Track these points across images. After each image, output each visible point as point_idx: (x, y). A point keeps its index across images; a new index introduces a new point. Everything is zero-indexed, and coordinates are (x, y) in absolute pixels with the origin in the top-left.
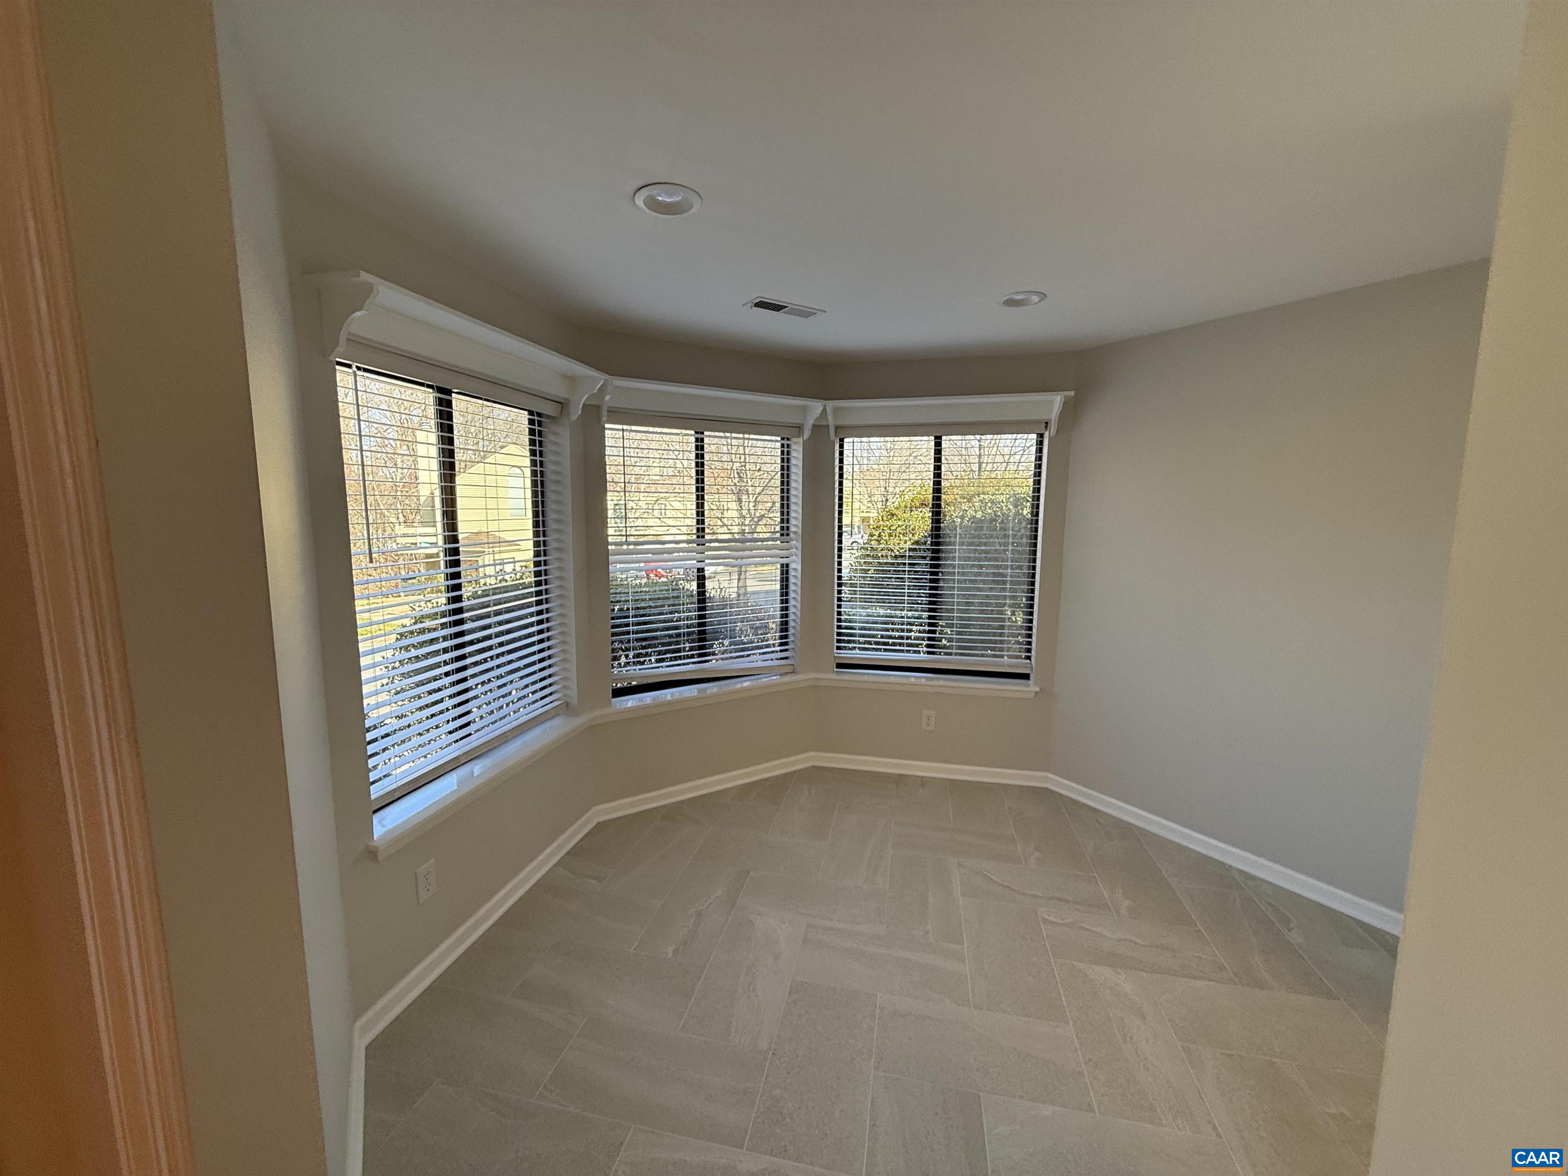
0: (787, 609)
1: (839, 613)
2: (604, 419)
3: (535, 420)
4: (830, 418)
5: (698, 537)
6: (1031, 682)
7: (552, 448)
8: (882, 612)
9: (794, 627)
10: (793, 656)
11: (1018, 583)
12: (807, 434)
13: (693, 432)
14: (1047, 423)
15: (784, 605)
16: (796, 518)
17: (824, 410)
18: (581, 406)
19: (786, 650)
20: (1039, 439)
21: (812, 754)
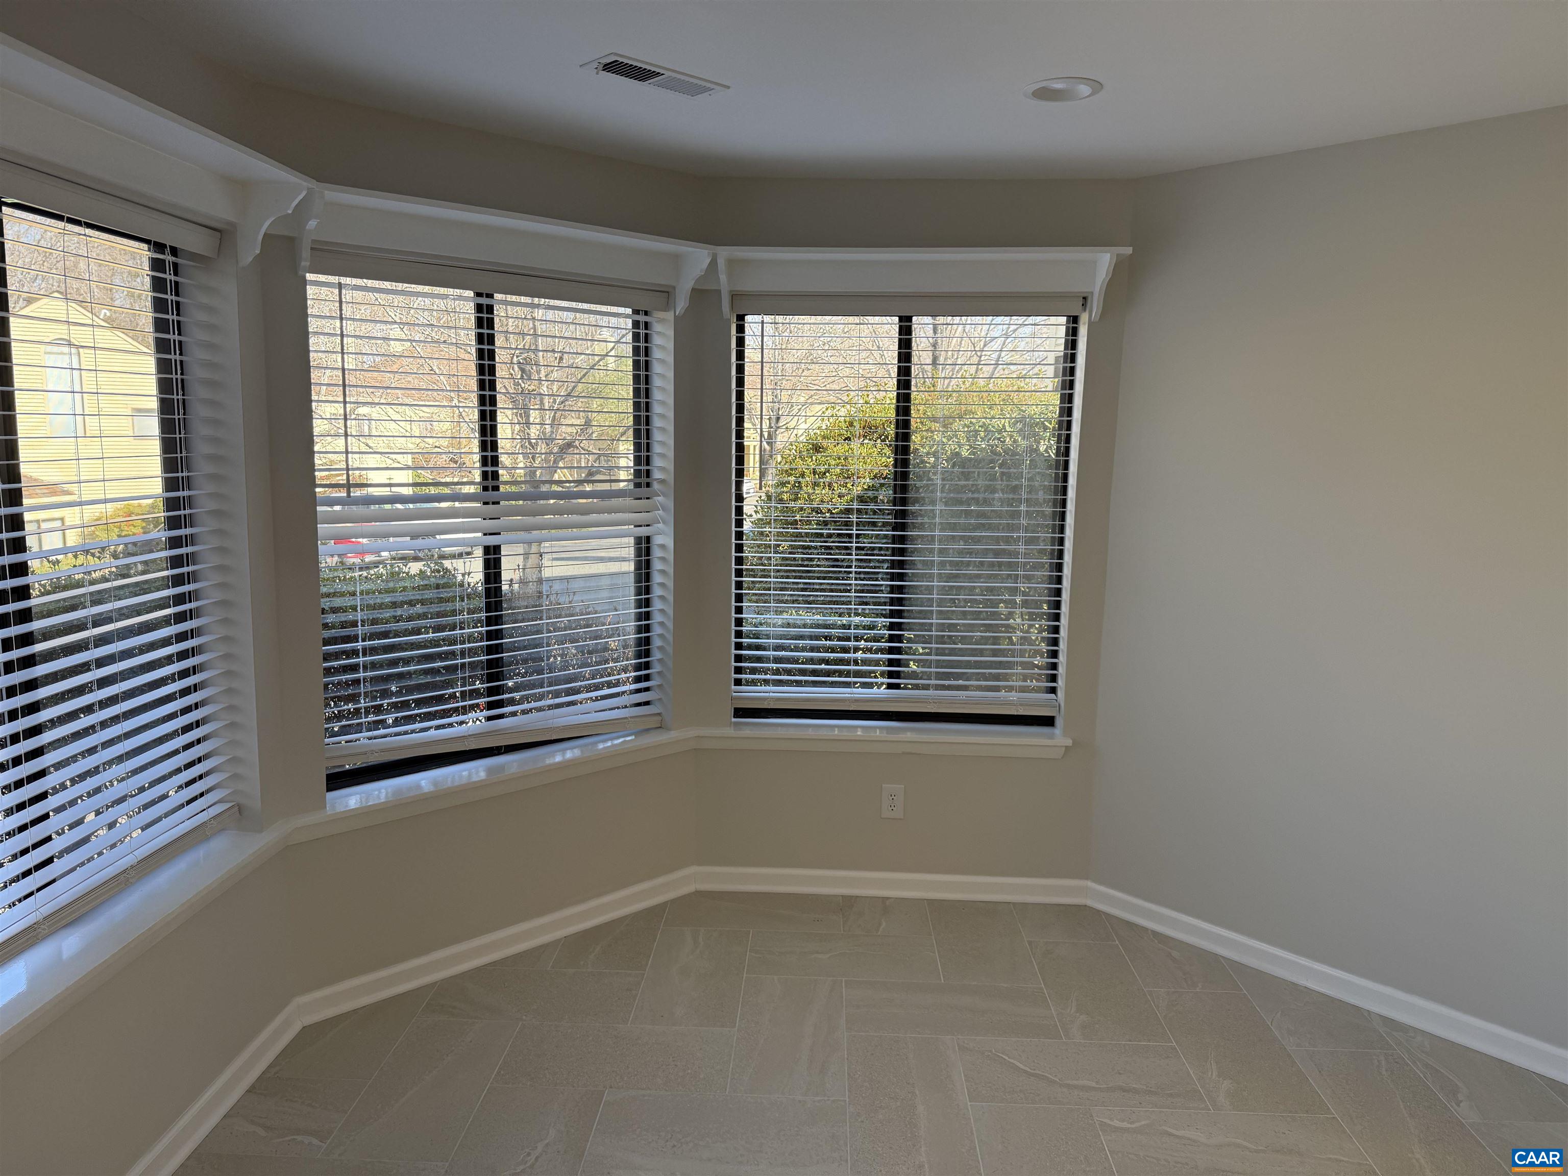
0: (647, 616)
1: (739, 622)
2: (305, 264)
3: (165, 261)
4: (723, 278)
5: (485, 489)
6: (1058, 730)
7: (201, 316)
8: (809, 618)
9: (660, 648)
10: (660, 699)
11: (1035, 567)
12: (681, 304)
13: (471, 294)
14: (1085, 298)
15: (643, 610)
16: (662, 456)
17: (713, 263)
18: (260, 237)
19: (647, 689)
20: (1071, 325)
21: (693, 869)
